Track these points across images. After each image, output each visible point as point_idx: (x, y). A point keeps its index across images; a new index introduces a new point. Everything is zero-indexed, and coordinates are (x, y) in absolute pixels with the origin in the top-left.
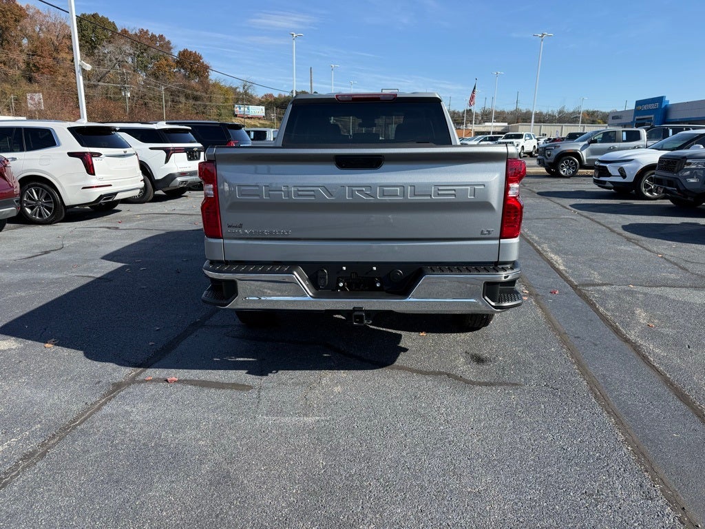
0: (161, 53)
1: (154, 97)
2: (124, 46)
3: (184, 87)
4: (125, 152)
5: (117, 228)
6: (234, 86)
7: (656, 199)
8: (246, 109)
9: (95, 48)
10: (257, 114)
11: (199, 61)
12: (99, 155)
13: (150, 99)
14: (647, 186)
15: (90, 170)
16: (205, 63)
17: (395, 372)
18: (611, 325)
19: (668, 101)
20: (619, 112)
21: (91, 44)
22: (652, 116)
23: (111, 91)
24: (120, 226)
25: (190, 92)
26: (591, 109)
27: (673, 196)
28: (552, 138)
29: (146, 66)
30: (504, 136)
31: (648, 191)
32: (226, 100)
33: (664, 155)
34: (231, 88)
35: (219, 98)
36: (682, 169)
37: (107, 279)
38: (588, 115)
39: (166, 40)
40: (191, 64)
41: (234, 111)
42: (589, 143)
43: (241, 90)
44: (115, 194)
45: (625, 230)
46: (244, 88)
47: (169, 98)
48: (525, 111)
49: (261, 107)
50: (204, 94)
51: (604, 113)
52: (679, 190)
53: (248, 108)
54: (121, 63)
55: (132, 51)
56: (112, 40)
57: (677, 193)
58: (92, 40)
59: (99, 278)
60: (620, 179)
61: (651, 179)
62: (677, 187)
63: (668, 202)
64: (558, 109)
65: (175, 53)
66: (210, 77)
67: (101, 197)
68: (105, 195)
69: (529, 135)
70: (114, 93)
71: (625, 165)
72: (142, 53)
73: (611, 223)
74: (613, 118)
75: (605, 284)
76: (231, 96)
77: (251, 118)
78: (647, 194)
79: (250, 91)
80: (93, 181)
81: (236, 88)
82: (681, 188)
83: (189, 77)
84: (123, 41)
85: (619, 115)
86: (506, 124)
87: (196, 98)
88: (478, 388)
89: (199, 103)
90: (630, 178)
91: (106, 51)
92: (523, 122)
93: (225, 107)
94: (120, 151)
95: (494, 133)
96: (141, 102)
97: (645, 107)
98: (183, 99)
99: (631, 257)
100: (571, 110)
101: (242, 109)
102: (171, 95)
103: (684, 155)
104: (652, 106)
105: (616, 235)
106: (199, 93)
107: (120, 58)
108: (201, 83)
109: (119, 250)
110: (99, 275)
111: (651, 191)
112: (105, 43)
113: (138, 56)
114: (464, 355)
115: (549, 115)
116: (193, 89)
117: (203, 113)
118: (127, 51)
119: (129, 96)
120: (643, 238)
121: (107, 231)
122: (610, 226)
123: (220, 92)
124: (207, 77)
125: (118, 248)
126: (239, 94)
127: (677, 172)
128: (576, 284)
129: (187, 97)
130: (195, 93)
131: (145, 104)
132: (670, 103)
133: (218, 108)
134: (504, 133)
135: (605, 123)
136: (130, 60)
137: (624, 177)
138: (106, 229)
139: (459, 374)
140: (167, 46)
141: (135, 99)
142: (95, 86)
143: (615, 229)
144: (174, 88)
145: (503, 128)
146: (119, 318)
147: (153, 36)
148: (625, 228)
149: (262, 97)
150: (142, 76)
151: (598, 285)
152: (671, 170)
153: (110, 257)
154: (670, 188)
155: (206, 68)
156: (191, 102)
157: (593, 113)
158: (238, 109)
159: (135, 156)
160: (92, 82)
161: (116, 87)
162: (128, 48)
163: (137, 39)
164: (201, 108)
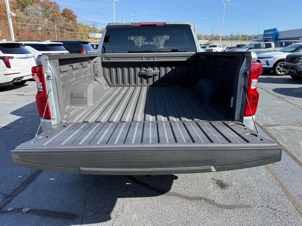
0: (55, 10)
1: (52, 30)
2: (38, 7)
3: (66, 25)
4: (27, 56)
5: (23, 95)
6: (88, 25)
7: (282, 75)
8: (94, 35)
9: (24, 8)
10: (99, 37)
11: (72, 14)
12: (13, 58)
13: (51, 31)
14: (279, 69)
15: (8, 65)
16: (75, 14)
17: (171, 198)
18: (290, 154)
19: (278, 30)
20: (256, 35)
21: (22, 6)
22: (271, 37)
23: (33, 27)
24: (25, 94)
25: (68, 27)
26: (244, 34)
27: (293, 74)
28: (229, 47)
29: (48, 16)
30: (208, 46)
31: (279, 72)
32: (85, 31)
33: (289, 55)
34: (87, 26)
35: (81, 30)
36: (298, 61)
37: (8, 128)
38: (243, 37)
39: (57, 4)
40: (68, 15)
41: (88, 36)
42: (249, 49)
43: (92, 27)
44: (23, 77)
45: (275, 92)
46: (93, 26)
47: (59, 30)
48: (216, 35)
49: (100, 34)
50: (75, 28)
51: (249, 36)
52: (297, 72)
53: (95, 34)
54: (37, 15)
55: (41, 9)
56: (32, 4)
57: (295, 73)
58: (23, 4)
59: (4, 127)
60: (266, 66)
61: (281, 66)
62: (296, 70)
63: (289, 77)
64: (230, 34)
65: (61, 10)
66: (77, 21)
67: (15, 79)
68: (17, 78)
69: (220, 46)
70: (34, 28)
71: (269, 60)
72: (46, 10)
73: (267, 88)
74: (254, 38)
75: (277, 125)
76: (87, 29)
77: (96, 39)
78: (279, 73)
79: (95, 27)
80: (9, 71)
81: (89, 26)
82: (298, 71)
83: (68, 21)
84: (37, 4)
85: (257, 36)
86: (208, 41)
87: (71, 30)
88: (226, 211)
89: (73, 32)
90: (271, 66)
91: (30, 9)
92: (215, 40)
93: (84, 34)
94: (24, 55)
95: (203, 45)
96: (46, 32)
97: (268, 33)
98: (65, 31)
99: (284, 107)
100: (236, 35)
101: (92, 35)
102: (60, 29)
103: (299, 55)
104: (271, 33)
105: (271, 95)
106: (72, 28)
107: (36, 12)
108: (74, 23)
109: (20, 109)
110: (4, 125)
111: (280, 72)
112: (29, 5)
113: (45, 11)
114: (212, 181)
115: (226, 37)
116: (70, 26)
117: (75, 37)
118: (39, 9)
119: (40, 29)
120: (285, 96)
121: (17, 97)
122: (267, 90)
123: (82, 27)
124: (76, 21)
125: (20, 107)
126: (90, 28)
127: (296, 63)
128: (261, 125)
129: (67, 30)
130: (71, 28)
131: (48, 33)
132: (279, 31)
133: (81, 34)
134: (208, 45)
135: (250, 40)
136: (41, 13)
137: (268, 65)
138: (17, 96)
139: (212, 198)
140: (57, 7)
141: (44, 31)
142: (25, 25)
143: (270, 92)
144: (61, 26)
145: (207, 43)
146: (6, 156)
147: (51, 2)
148: (274, 90)
149: (101, 30)
150: (46, 20)
151: (273, 126)
152: (293, 62)
153: (14, 113)
154: (293, 71)
155: (75, 17)
156: (69, 32)
157: (245, 36)
158: (90, 35)
159: (33, 58)
160: (24, 24)
161: (35, 26)
162: (39, 8)
163: (44, 4)
164: (74, 35)
